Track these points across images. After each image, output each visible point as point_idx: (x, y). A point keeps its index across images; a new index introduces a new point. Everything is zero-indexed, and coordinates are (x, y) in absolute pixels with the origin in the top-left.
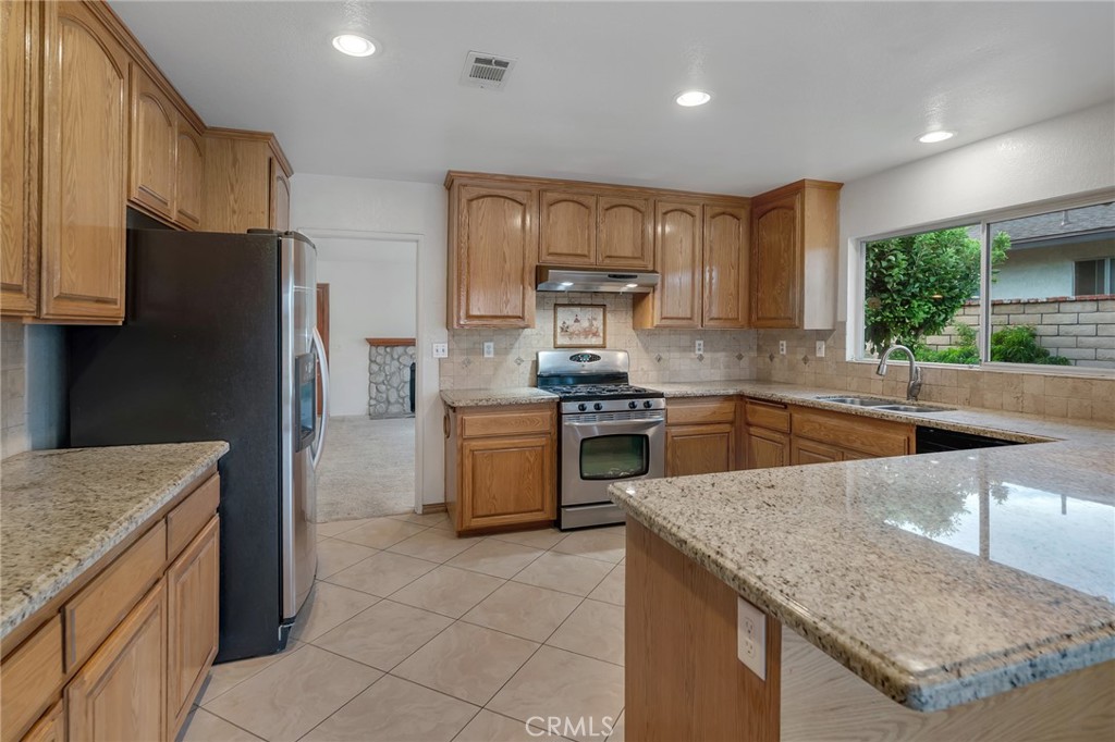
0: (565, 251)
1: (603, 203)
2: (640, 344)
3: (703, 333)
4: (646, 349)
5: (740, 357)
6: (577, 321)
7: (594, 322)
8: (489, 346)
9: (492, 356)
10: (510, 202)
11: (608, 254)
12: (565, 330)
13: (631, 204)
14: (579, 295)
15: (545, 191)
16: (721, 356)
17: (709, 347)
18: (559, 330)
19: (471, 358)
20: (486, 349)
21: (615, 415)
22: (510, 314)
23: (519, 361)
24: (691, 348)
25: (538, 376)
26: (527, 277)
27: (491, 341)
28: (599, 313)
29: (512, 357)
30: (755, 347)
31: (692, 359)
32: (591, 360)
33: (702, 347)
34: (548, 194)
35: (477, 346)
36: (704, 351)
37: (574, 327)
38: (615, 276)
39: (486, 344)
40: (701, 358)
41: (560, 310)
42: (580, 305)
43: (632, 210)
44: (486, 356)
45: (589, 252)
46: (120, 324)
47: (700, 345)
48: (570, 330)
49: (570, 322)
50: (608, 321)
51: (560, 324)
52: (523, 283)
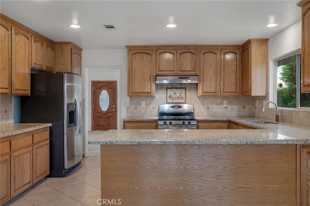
0: (165, 70)
1: (179, 52)
2: (200, 102)
3: (226, 98)
4: (203, 104)
5: (244, 107)
6: (175, 94)
7: (181, 94)
8: (143, 103)
9: (144, 106)
10: (146, 54)
11: (181, 70)
12: (170, 97)
13: (190, 52)
14: (176, 84)
15: (158, 49)
16: (236, 107)
17: (229, 103)
18: (168, 97)
19: (137, 106)
20: (142, 104)
21: (177, 126)
22: (146, 92)
23: (154, 108)
24: (222, 104)
25: (159, 113)
26: (152, 79)
27: (144, 101)
28: (184, 91)
29: (151, 107)
30: (251, 103)
31: (222, 108)
32: (178, 108)
33: (226, 103)
34: (159, 50)
35: (139, 102)
36: (227, 105)
37: (174, 96)
38: (181, 78)
39: (142, 102)
40: (226, 108)
41: (168, 90)
42: (176, 88)
43: (190, 54)
44: (142, 106)
45: (174, 69)
46: (30, 95)
47: (225, 102)
48: (172, 97)
49: (172, 94)
50: (187, 94)
51: (168, 95)
52: (150, 81)
